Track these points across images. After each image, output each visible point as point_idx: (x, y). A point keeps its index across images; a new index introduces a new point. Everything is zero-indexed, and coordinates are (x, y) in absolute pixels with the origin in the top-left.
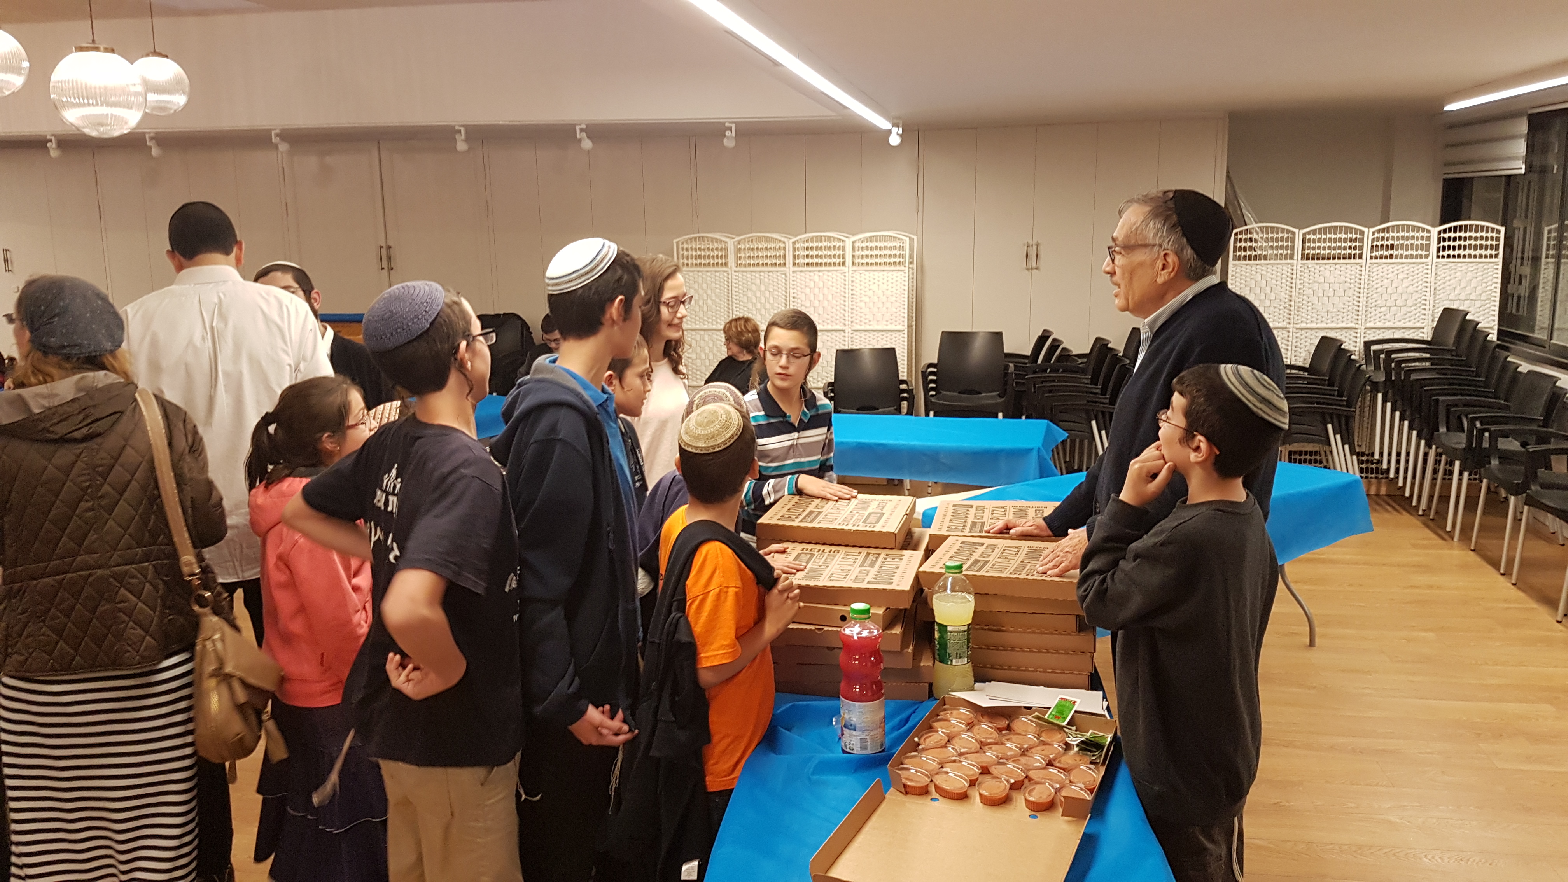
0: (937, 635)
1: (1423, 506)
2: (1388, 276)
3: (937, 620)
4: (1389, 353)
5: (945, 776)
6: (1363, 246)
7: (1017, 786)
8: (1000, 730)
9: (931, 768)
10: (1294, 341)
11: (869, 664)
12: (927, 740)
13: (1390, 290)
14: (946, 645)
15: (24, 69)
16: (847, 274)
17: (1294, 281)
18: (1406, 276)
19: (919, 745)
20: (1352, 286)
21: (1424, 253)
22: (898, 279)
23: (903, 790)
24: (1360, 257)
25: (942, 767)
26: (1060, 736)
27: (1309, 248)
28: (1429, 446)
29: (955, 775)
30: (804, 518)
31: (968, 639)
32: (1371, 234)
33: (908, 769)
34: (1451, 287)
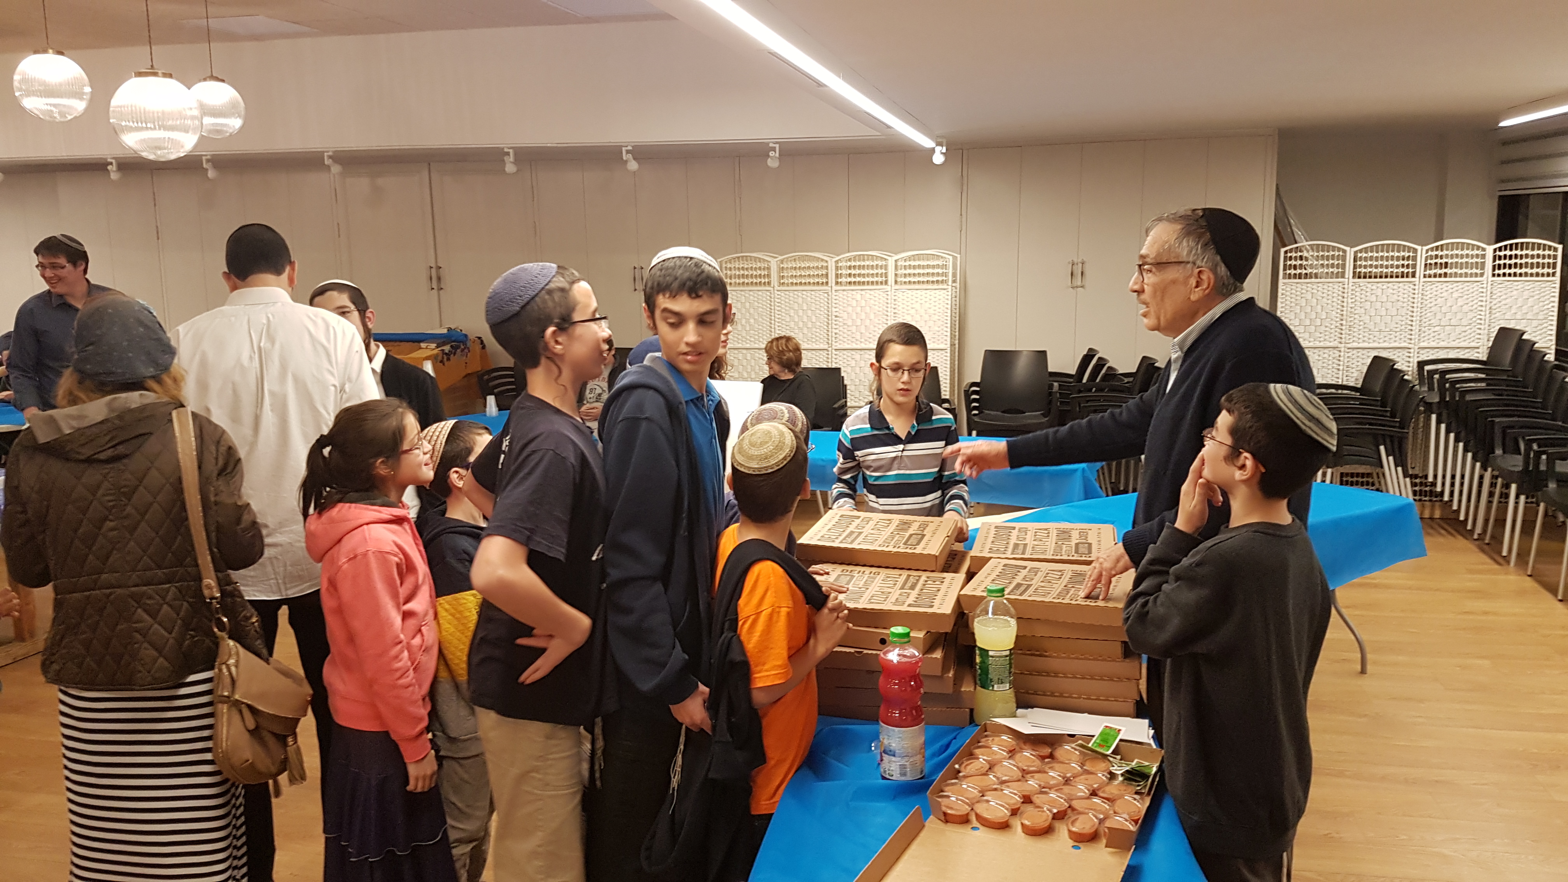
0: (978, 660)
1: (1478, 530)
2: (1442, 295)
3: (979, 644)
4: (1443, 373)
5: (985, 805)
6: (1416, 264)
7: (1060, 816)
8: (1043, 758)
9: (971, 796)
10: (1346, 362)
11: (909, 689)
12: (969, 767)
13: (1444, 309)
14: (988, 670)
15: (84, 94)
16: (889, 293)
17: (1345, 300)
18: (1461, 295)
19: (959, 772)
20: (1405, 305)
21: (1479, 271)
22: (941, 297)
23: (943, 818)
24: (1414, 276)
25: (983, 796)
26: (1104, 765)
27: (1360, 266)
28: (1484, 468)
29: (997, 804)
30: (844, 539)
31: (1010, 664)
32: (1424, 252)
33: (948, 797)
34: (1507, 306)
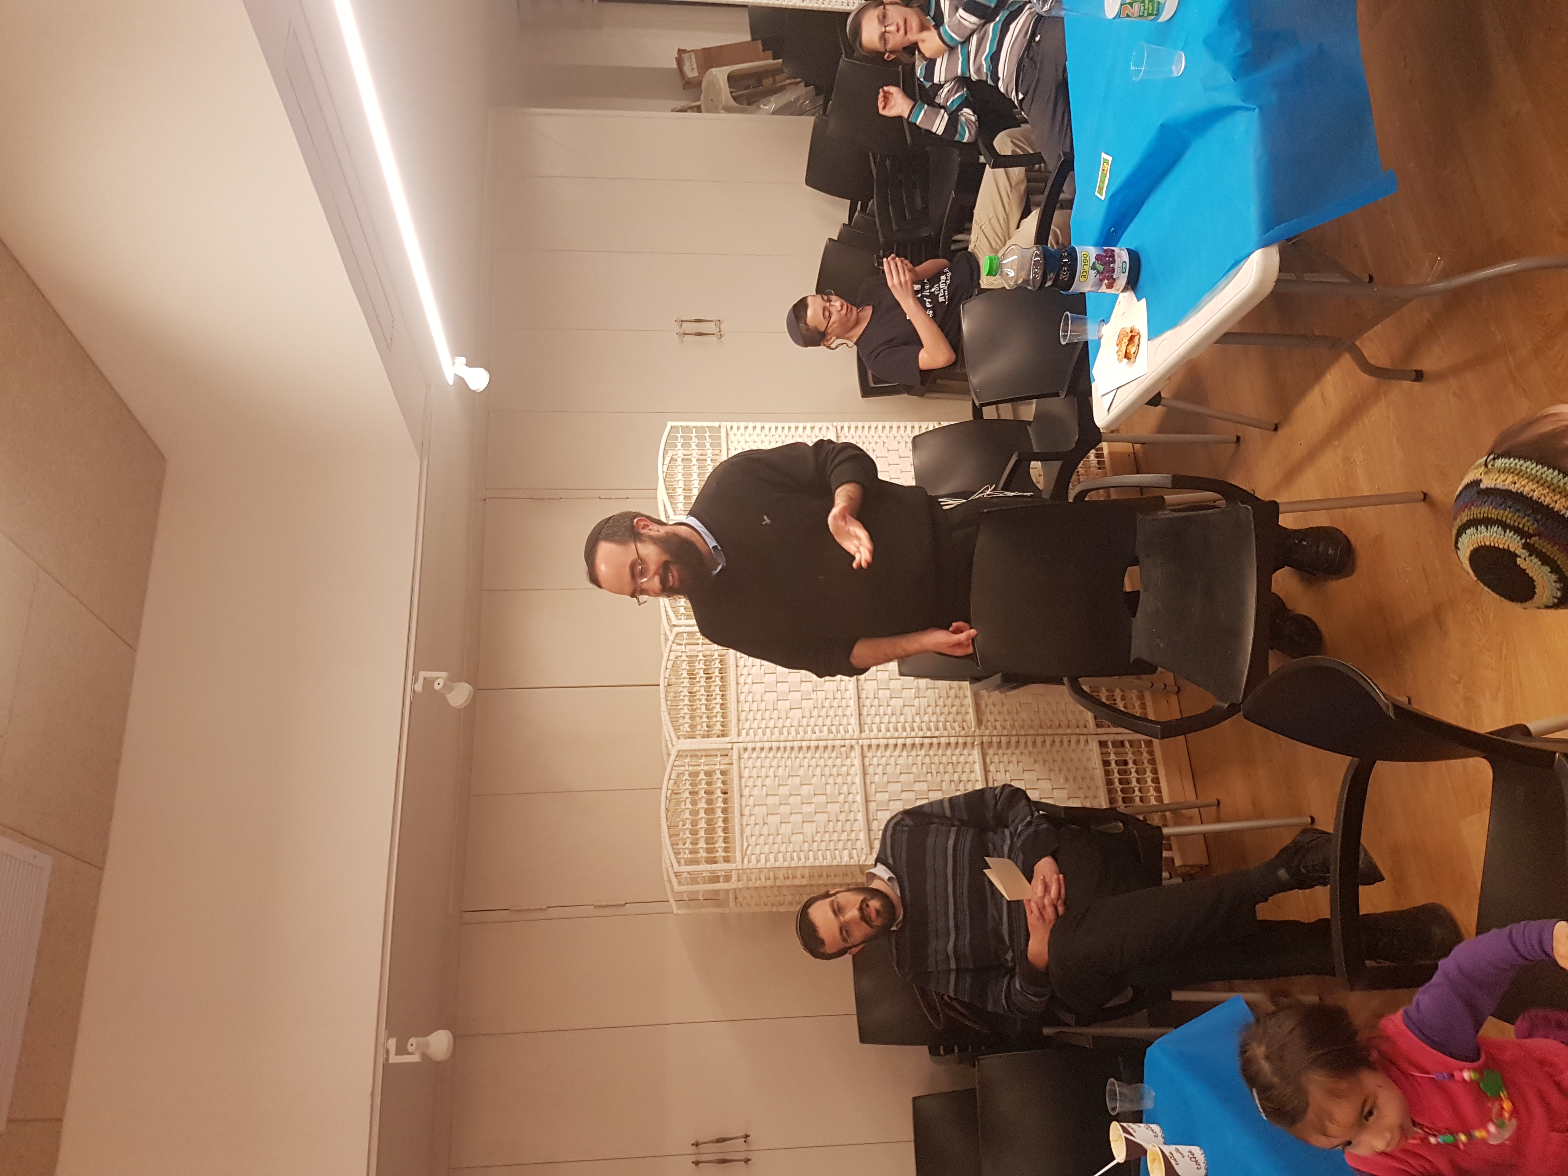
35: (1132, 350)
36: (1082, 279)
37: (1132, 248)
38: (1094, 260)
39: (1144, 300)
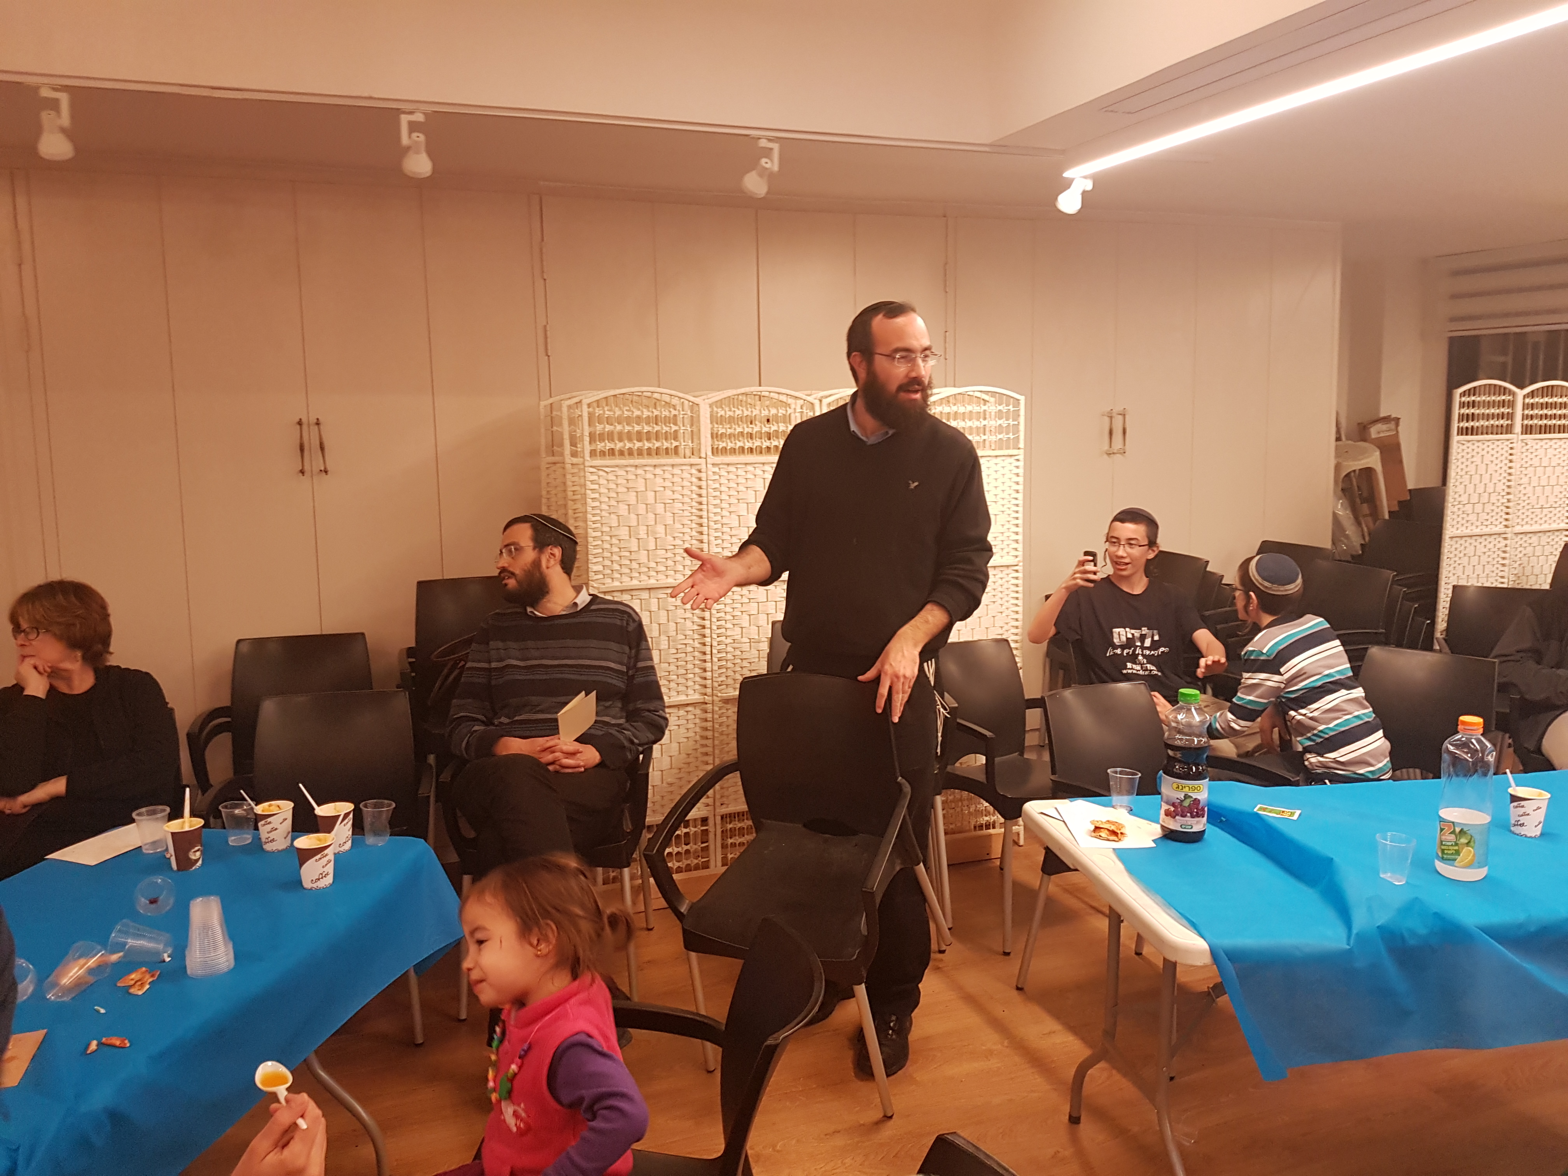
10: (1511, 553)
17: (1513, 465)
35: (1104, 834)
36: (1175, 786)
37: (1206, 836)
38: (1194, 797)
39: (1154, 845)
